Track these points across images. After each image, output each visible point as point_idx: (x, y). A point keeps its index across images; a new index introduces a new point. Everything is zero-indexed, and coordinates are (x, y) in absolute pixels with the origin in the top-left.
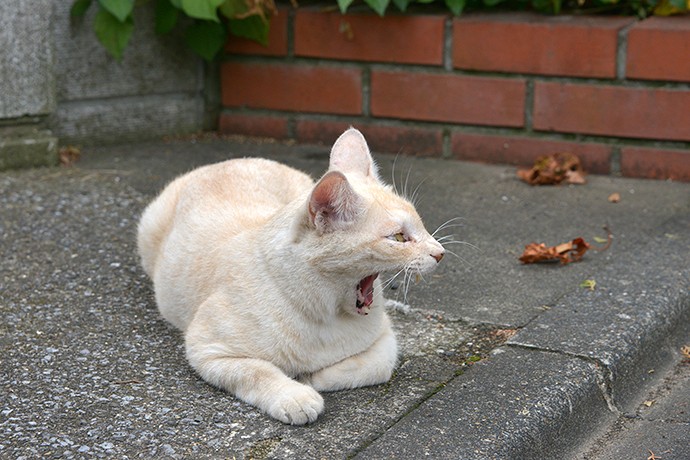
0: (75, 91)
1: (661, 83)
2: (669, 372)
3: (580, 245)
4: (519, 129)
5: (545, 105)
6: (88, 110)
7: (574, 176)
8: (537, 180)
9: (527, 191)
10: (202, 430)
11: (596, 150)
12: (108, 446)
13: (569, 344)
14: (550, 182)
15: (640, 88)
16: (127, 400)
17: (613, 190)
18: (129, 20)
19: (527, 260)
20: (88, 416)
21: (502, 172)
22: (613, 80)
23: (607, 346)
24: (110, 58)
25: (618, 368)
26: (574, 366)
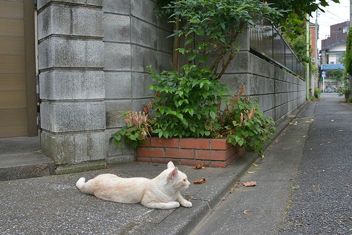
0: (110, 154)
1: (217, 150)
2: (220, 202)
3: (204, 180)
4: (193, 159)
5: (197, 154)
6: (113, 158)
7: (203, 167)
8: (197, 168)
9: (195, 170)
10: (133, 217)
11: (207, 163)
12: (116, 221)
13: (202, 198)
14: (199, 169)
15: (214, 151)
16: (119, 212)
17: (210, 169)
18: (120, 141)
19: (195, 183)
20: (112, 215)
21: (190, 167)
22: (209, 150)
23: (209, 198)
24: (116, 148)
25: (211, 202)
26: (203, 202)
